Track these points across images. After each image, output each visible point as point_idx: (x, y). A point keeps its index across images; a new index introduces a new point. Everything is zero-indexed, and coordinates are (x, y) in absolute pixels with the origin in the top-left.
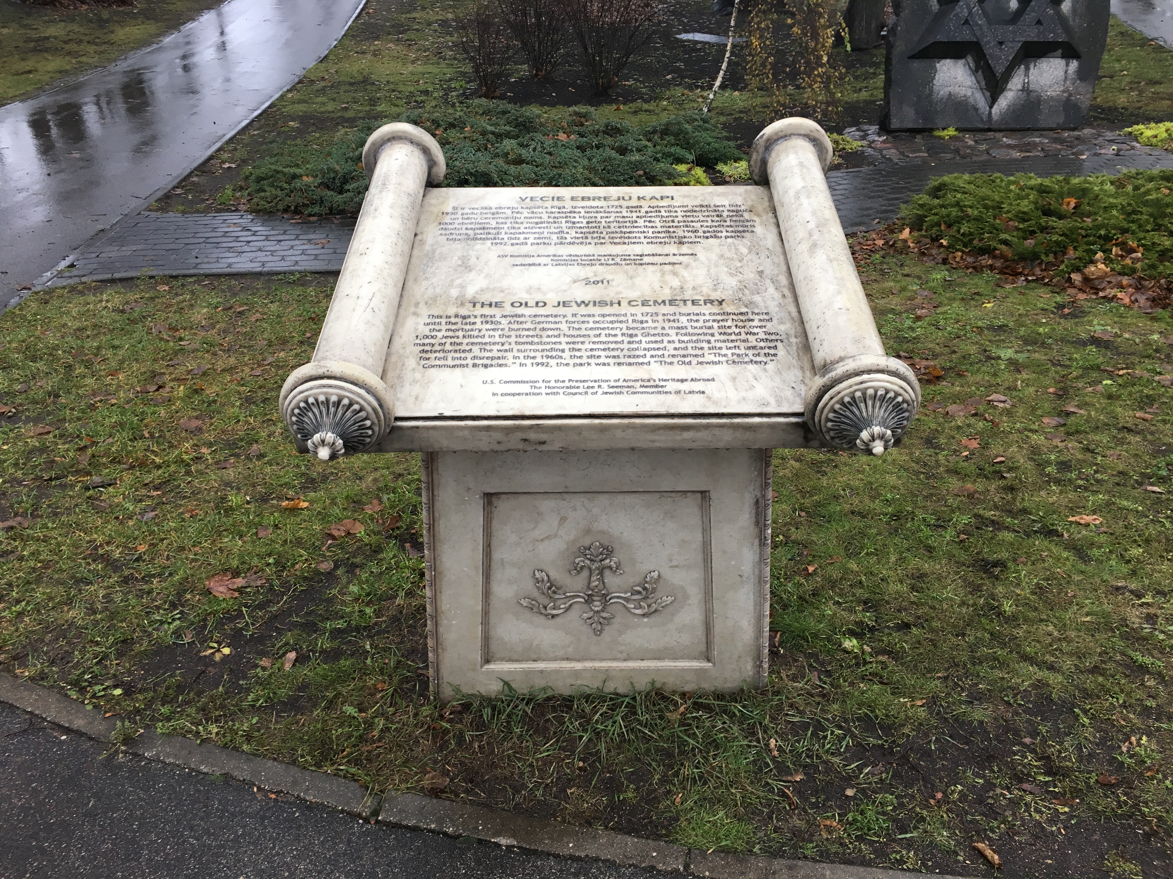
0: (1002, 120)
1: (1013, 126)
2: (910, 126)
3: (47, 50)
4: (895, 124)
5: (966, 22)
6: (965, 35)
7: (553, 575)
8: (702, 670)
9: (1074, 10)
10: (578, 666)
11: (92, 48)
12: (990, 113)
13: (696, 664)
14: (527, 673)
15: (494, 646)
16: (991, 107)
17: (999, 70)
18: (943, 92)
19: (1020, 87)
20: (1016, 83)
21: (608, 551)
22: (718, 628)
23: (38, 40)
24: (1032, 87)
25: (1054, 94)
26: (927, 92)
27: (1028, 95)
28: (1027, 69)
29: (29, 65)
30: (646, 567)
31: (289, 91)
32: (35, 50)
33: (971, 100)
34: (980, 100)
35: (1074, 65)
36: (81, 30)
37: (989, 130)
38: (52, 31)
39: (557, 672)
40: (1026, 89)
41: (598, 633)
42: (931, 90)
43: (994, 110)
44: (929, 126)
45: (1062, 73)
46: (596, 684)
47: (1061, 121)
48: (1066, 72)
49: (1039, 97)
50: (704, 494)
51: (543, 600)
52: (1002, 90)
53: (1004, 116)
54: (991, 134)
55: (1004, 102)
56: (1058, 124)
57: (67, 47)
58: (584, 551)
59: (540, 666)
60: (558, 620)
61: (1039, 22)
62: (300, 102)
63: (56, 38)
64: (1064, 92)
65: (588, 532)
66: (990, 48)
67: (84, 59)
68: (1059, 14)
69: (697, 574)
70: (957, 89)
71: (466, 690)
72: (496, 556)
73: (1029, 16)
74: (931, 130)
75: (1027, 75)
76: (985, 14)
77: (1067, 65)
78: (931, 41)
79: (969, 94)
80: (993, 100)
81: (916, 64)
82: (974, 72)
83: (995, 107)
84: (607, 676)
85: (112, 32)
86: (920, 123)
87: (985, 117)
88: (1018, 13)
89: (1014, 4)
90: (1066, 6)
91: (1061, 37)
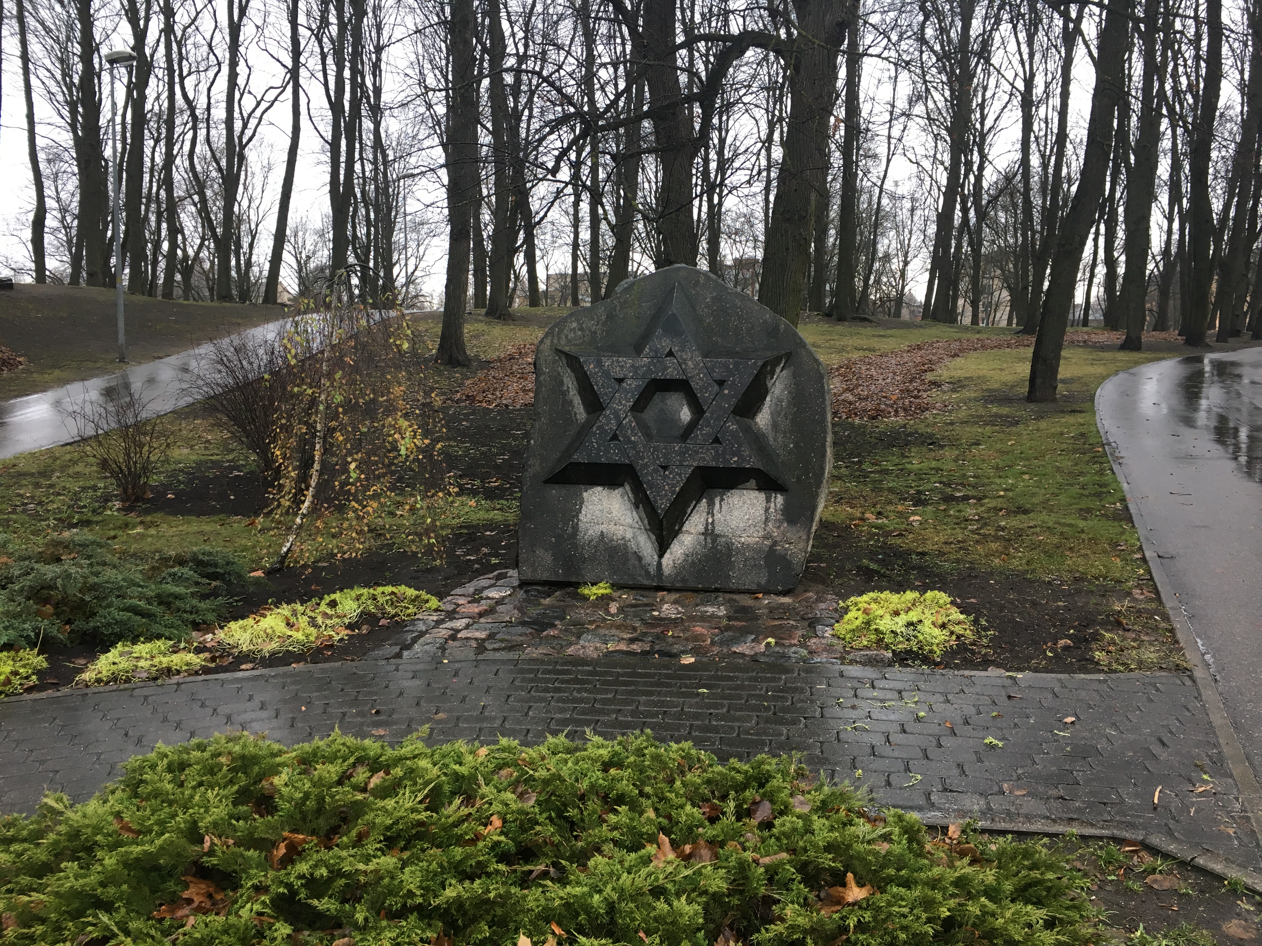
0: (677, 574)
1: (693, 585)
2: (545, 576)
5: (615, 437)
6: (613, 455)
9: (775, 425)
12: (659, 564)
16: (661, 556)
17: (663, 504)
18: (594, 532)
19: (701, 528)
20: (695, 523)
24: (718, 530)
25: (751, 540)
26: (570, 530)
27: (714, 541)
28: (711, 504)
33: (633, 545)
34: (645, 545)
35: (778, 500)
37: (659, 588)
40: (709, 533)
42: (576, 528)
43: (664, 561)
44: (574, 579)
45: (762, 512)
47: (763, 582)
48: (767, 510)
49: (729, 546)
52: (675, 534)
53: (680, 569)
55: (681, 549)
56: (759, 584)
61: (716, 441)
64: (765, 537)
66: (647, 475)
68: (752, 430)
70: (612, 528)
73: (703, 432)
74: (577, 585)
75: (710, 512)
76: (642, 426)
77: (768, 500)
78: (568, 461)
79: (629, 535)
80: (663, 547)
81: (555, 492)
82: (635, 506)
83: (667, 555)
86: (560, 574)
87: (652, 570)
88: (692, 426)
89: (686, 414)
90: (763, 419)
91: (752, 462)
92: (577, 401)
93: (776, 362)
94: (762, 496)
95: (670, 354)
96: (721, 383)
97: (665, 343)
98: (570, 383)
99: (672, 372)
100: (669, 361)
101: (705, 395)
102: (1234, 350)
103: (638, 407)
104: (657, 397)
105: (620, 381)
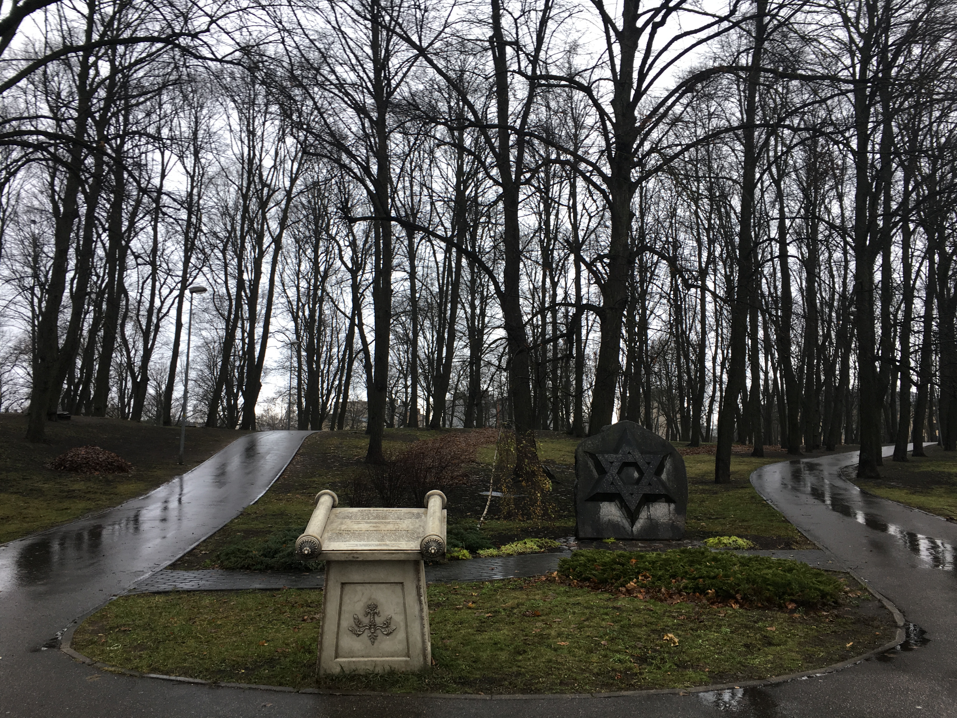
0: (639, 534)
1: (645, 538)
2: (589, 536)
3: (75, 497)
4: (581, 535)
5: (612, 483)
6: (612, 490)
7: (360, 617)
8: (406, 661)
9: (668, 479)
10: (366, 659)
11: (104, 497)
12: (632, 530)
13: (404, 659)
14: (349, 662)
15: (340, 651)
16: (632, 527)
17: (633, 508)
18: (606, 519)
19: (646, 517)
20: (643, 515)
21: (376, 607)
22: (410, 640)
23: (68, 491)
24: (652, 517)
25: (665, 521)
26: (597, 518)
27: (651, 521)
28: (649, 508)
29: (66, 504)
30: (387, 613)
31: (236, 518)
32: (66, 497)
33: (621, 523)
34: (626, 523)
35: (673, 506)
36: (96, 486)
37: (632, 540)
38: (76, 487)
39: (359, 662)
40: (649, 518)
41: (373, 643)
42: (599, 517)
43: (634, 529)
44: (600, 537)
45: (667, 510)
46: (371, 668)
47: (670, 536)
48: (669, 509)
49: (657, 523)
50: (402, 583)
51: (356, 628)
52: (637, 518)
53: (639, 532)
54: (634, 542)
55: (639, 524)
57: (88, 496)
58: (369, 607)
59: (354, 659)
60: (360, 637)
61: (650, 484)
62: (243, 524)
63: (79, 490)
64: (670, 520)
65: (370, 599)
66: (626, 497)
67: (100, 502)
68: (661, 481)
69: (402, 617)
70: (613, 517)
71: (328, 672)
72: (343, 608)
73: (644, 481)
74: (601, 539)
75: (648, 511)
76: (622, 479)
77: (669, 506)
78: (595, 492)
79: (619, 520)
80: (633, 524)
81: (590, 504)
82: (621, 509)
83: (634, 527)
84: (376, 664)
85: (116, 487)
86: (595, 535)
87: (630, 533)
88: (639, 480)
89: (636, 475)
90: (664, 476)
91: (663, 492)
92: (594, 471)
93: (667, 456)
94: (667, 504)
95: (629, 453)
96: (649, 463)
97: (627, 449)
98: (591, 464)
99: (630, 459)
100: (629, 456)
101: (644, 468)
102: (817, 457)
103: (619, 473)
104: (625, 468)
105: (612, 463)
